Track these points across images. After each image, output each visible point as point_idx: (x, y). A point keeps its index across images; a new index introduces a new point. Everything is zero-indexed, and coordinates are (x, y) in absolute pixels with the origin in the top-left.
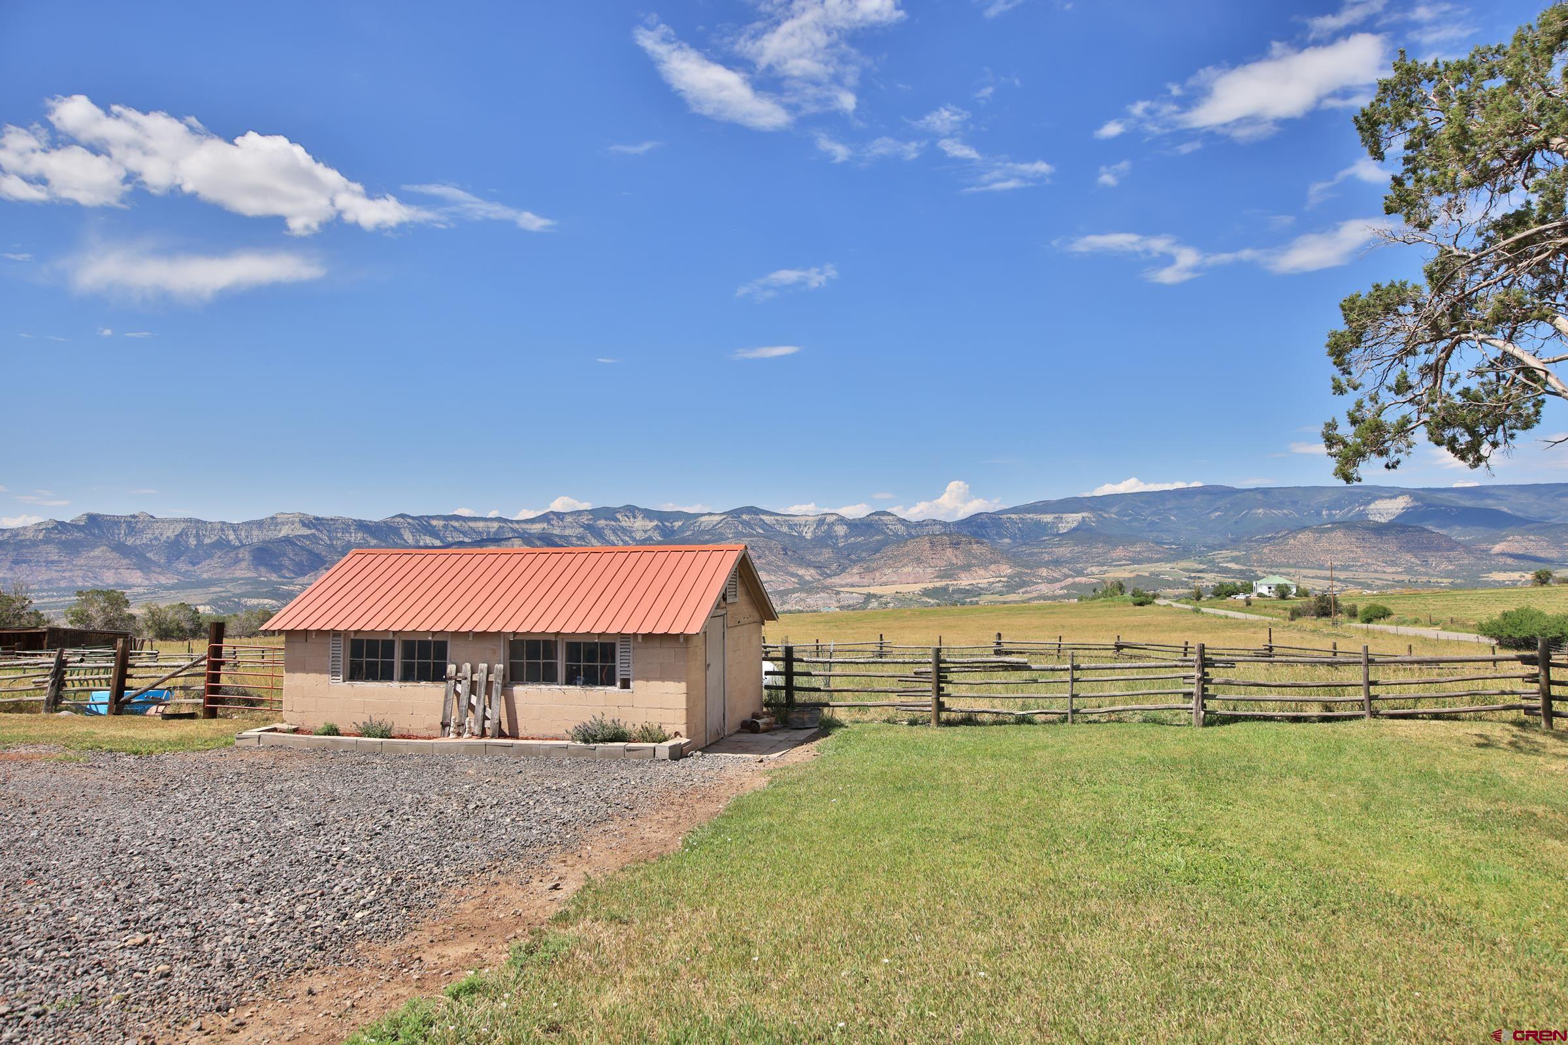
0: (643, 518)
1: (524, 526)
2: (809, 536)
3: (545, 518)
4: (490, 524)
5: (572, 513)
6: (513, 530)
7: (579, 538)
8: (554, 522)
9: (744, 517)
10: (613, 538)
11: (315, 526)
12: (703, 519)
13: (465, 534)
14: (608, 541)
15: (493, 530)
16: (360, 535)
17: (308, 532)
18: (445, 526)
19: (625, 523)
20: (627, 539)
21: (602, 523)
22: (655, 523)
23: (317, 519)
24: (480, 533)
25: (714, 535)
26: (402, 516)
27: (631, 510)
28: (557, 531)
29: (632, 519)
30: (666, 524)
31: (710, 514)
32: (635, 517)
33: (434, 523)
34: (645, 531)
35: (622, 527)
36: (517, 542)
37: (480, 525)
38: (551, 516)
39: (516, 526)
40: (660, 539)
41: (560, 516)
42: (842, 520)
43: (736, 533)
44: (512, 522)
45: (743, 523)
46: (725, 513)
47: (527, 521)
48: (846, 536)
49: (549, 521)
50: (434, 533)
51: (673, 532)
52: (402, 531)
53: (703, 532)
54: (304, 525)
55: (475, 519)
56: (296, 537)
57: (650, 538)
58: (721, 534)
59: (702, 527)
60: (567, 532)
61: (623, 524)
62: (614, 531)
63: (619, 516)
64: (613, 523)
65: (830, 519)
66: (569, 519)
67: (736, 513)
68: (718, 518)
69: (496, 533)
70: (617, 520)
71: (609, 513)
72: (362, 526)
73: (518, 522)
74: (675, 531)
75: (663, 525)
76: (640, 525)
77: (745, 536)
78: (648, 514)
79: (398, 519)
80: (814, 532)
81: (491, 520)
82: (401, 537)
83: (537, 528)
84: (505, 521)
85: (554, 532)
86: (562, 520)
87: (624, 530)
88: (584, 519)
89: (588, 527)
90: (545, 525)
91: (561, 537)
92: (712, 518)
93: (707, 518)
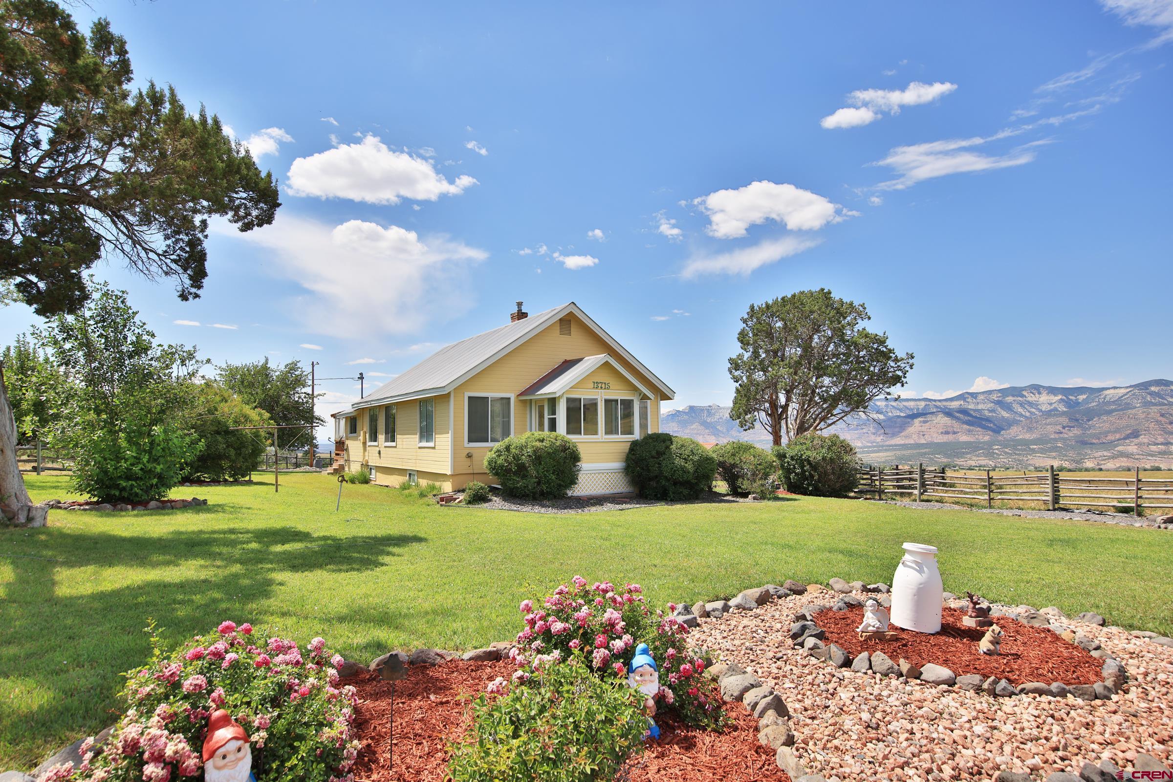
0: (1048, 394)
1: (945, 403)
3: (961, 397)
4: (918, 403)
5: (983, 393)
6: (936, 407)
7: (990, 411)
8: (969, 400)
9: (1153, 389)
10: (1020, 410)
12: (1108, 392)
13: (901, 410)
14: (1016, 413)
15: (921, 407)
18: (887, 406)
19: (1031, 398)
20: (1033, 410)
21: (1010, 399)
22: (1060, 397)
24: (912, 410)
25: (1120, 405)
27: (1036, 389)
28: (971, 406)
29: (1037, 395)
30: (1071, 397)
31: (1115, 388)
32: (1039, 393)
33: (878, 403)
34: (1051, 404)
35: (1029, 402)
36: (941, 415)
37: (910, 404)
38: (967, 396)
39: (938, 404)
40: (1065, 409)
41: (974, 395)
43: (1145, 402)
44: (935, 401)
45: (1151, 394)
46: (1131, 386)
47: (946, 400)
49: (964, 399)
50: (879, 411)
51: (1077, 403)
53: (1109, 403)
55: (907, 400)
57: (1055, 409)
58: (1129, 404)
59: (1107, 399)
60: (980, 407)
61: (1029, 399)
62: (1021, 405)
63: (1025, 393)
64: (1020, 399)
66: (981, 397)
67: (1145, 386)
68: (1123, 391)
69: (923, 409)
70: (1023, 396)
71: (1016, 391)
73: (940, 401)
74: (1079, 403)
75: (1068, 398)
76: (1044, 399)
77: (1155, 404)
78: (1052, 390)
81: (919, 400)
83: (955, 405)
84: (930, 400)
85: (970, 407)
86: (976, 398)
87: (1030, 404)
88: (994, 397)
89: (998, 403)
90: (962, 402)
91: (975, 410)
92: (1117, 391)
93: (1112, 391)
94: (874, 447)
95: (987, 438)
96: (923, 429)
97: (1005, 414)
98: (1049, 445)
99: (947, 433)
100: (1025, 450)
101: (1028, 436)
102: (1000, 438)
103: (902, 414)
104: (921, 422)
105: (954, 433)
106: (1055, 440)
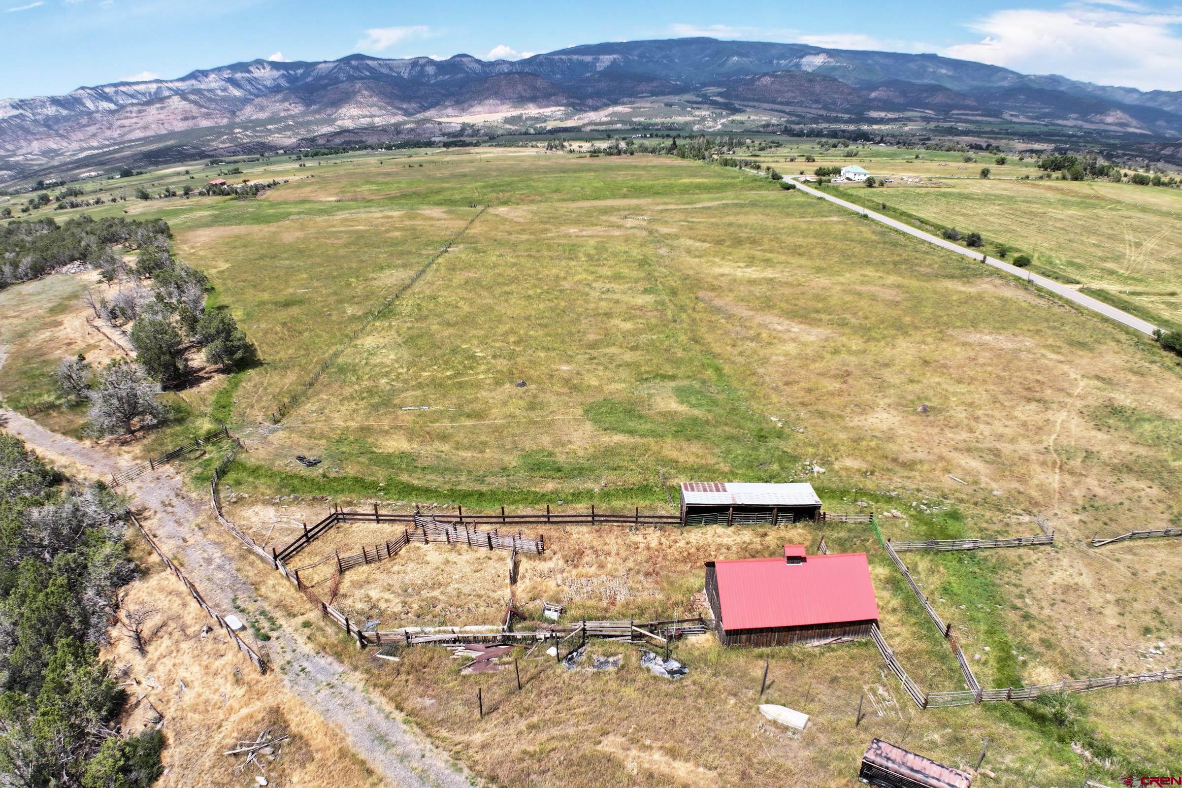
1: (177, 84)
2: (406, 76)
4: (149, 86)
5: (213, 70)
6: (169, 89)
7: (222, 90)
8: (201, 79)
9: (353, 63)
11: (21, 107)
12: (320, 66)
13: (132, 96)
15: (153, 91)
16: (54, 108)
17: (16, 112)
18: (116, 92)
20: (260, 87)
21: (238, 76)
23: (21, 101)
24: (144, 94)
26: (83, 88)
27: (260, 63)
31: (325, 62)
33: (107, 90)
36: (176, 99)
37: (141, 88)
38: (198, 74)
39: (170, 85)
40: (287, 85)
41: (205, 73)
42: (431, 62)
44: (166, 82)
45: (353, 67)
48: (436, 75)
49: (196, 78)
50: (108, 98)
52: (84, 101)
53: (322, 78)
54: (14, 107)
55: (138, 83)
56: (10, 118)
57: (279, 85)
59: (320, 73)
60: (213, 86)
61: (256, 75)
63: (251, 69)
64: (247, 75)
65: (421, 62)
66: (212, 75)
68: (332, 65)
69: (156, 93)
70: (249, 72)
71: (242, 67)
72: (55, 101)
73: (171, 81)
75: (288, 73)
78: (275, 65)
79: (81, 91)
80: (410, 73)
81: (150, 82)
82: (84, 105)
83: (187, 84)
84: (161, 81)
86: (207, 76)
88: (226, 74)
90: (193, 82)
91: (209, 91)
92: (327, 65)
93: (323, 66)
94: (115, 144)
95: (225, 121)
96: (162, 116)
97: (237, 93)
98: (282, 124)
99: (186, 119)
100: (262, 131)
101: (262, 116)
102: (237, 120)
103: (135, 101)
104: (158, 109)
105: (194, 118)
106: (286, 118)
